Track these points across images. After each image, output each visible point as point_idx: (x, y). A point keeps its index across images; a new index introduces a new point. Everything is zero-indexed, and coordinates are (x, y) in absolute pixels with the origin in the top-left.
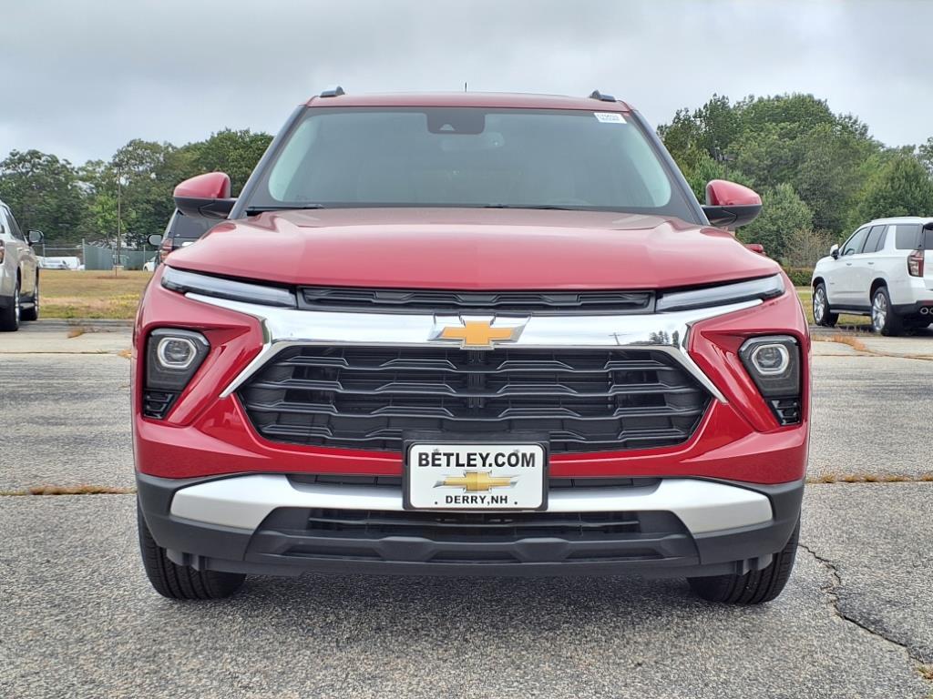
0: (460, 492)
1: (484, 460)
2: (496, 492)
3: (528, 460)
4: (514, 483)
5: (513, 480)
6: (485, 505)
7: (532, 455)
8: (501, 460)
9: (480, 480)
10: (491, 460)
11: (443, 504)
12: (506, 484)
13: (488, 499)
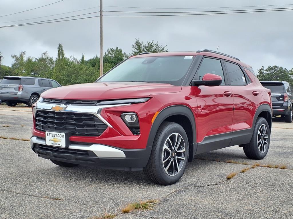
0: (53, 142)
1: (56, 135)
2: (58, 143)
3: (63, 136)
4: (61, 141)
5: (61, 140)
6: (57, 145)
7: (63, 135)
8: (59, 136)
9: (56, 140)
10: (57, 136)
11: (51, 145)
12: (59, 141)
13: (57, 144)
